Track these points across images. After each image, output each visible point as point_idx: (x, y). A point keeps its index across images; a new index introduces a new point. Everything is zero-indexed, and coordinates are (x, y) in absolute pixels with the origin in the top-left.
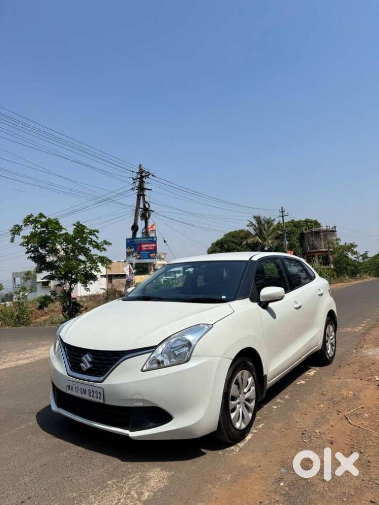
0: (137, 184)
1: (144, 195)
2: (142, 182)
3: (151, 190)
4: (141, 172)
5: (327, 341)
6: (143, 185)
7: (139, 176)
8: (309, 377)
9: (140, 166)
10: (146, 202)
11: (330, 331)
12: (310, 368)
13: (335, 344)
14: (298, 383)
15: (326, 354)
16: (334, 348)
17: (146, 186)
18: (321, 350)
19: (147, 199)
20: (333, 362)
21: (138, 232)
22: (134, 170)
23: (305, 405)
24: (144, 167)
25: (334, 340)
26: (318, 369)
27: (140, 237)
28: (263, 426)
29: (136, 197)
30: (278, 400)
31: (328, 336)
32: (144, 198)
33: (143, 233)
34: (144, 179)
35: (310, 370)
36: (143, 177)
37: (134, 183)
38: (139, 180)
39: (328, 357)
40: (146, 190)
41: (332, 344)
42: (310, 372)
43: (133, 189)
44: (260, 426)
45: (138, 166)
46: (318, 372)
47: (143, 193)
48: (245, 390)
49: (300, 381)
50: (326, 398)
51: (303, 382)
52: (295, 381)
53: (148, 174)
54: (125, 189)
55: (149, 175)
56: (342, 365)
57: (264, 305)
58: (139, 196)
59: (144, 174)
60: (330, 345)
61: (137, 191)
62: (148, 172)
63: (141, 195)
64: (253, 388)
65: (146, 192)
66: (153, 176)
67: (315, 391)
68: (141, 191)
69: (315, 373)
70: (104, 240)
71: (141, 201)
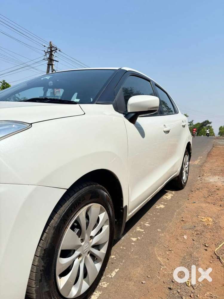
0: (48, 56)
1: (52, 64)
2: (51, 55)
3: (58, 62)
4: (51, 47)
5: (184, 169)
6: (52, 56)
7: (49, 50)
8: (166, 201)
9: (50, 42)
10: (54, 70)
11: (186, 160)
12: (167, 192)
13: (188, 172)
14: (158, 207)
15: (182, 180)
16: (187, 175)
17: (54, 58)
18: (178, 177)
19: (54, 67)
20: (185, 187)
21: (48, 92)
22: (46, 45)
23: (168, 236)
24: (54, 44)
25: (188, 168)
26: (173, 192)
27: (49, 96)
28: (117, 273)
29: (47, 65)
30: (138, 229)
31: (184, 164)
32: (52, 67)
33: (51, 93)
34: (53, 53)
35: (167, 194)
36: (52, 51)
37: (46, 55)
38: (49, 53)
39: (183, 183)
40: (54, 61)
41: (186, 172)
42: (167, 196)
43: (44, 59)
44: (114, 274)
45: (49, 43)
46: (174, 196)
47: (52, 63)
48: (93, 233)
49: (159, 205)
50: (188, 225)
51: (162, 206)
52: (155, 205)
53: (55, 49)
54: (39, 60)
55: (57, 50)
56: (193, 190)
57: (132, 118)
58: (49, 65)
59: (53, 49)
60: (185, 173)
61: (47, 61)
62: (56, 48)
63: (50, 65)
64: (106, 228)
65: (54, 63)
66: (60, 51)
67: (175, 216)
68: (50, 62)
69: (172, 197)
70: (24, 97)
71: (51, 68)
